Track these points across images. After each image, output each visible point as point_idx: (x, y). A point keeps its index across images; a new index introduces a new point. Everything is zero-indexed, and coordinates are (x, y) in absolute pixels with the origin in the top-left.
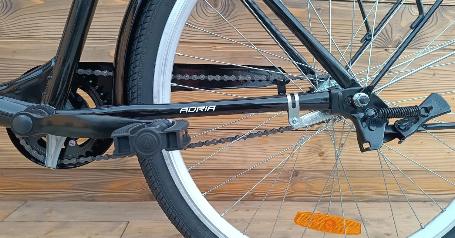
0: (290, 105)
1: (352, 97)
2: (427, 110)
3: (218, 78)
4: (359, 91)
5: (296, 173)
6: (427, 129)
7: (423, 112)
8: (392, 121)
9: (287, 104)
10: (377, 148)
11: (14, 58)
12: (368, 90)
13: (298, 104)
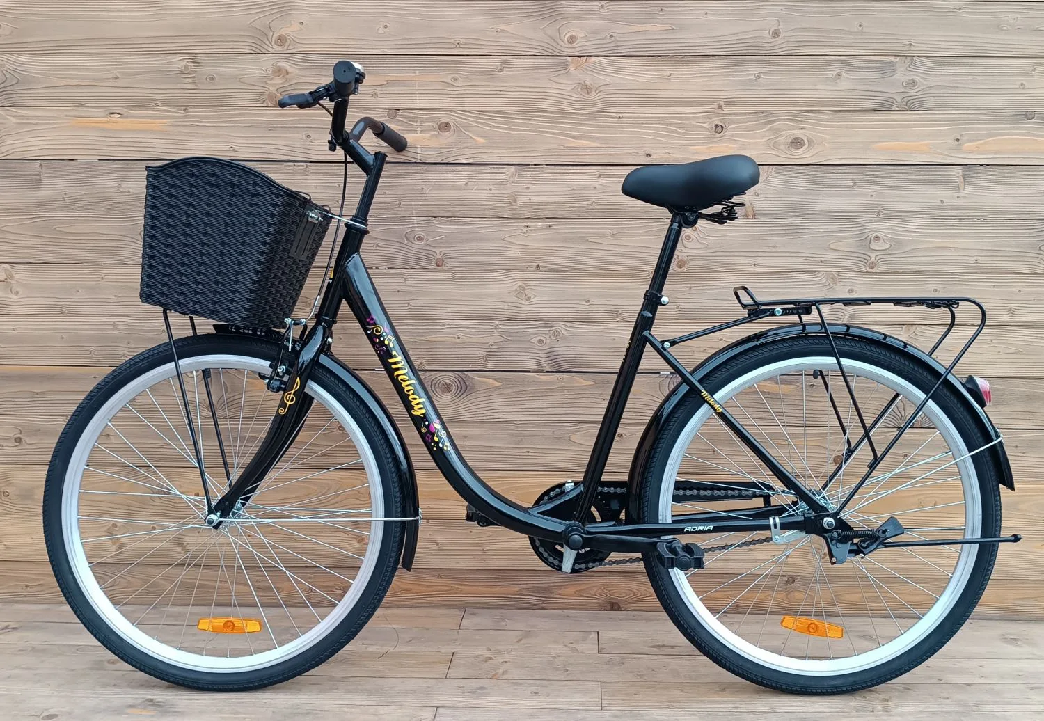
0: (772, 527)
1: (823, 520)
2: (884, 532)
3: (709, 492)
4: (828, 516)
5: (791, 580)
6: (886, 546)
7: (880, 534)
8: (856, 541)
9: (770, 525)
10: (842, 562)
11: (465, 443)
12: (835, 515)
13: (778, 526)
